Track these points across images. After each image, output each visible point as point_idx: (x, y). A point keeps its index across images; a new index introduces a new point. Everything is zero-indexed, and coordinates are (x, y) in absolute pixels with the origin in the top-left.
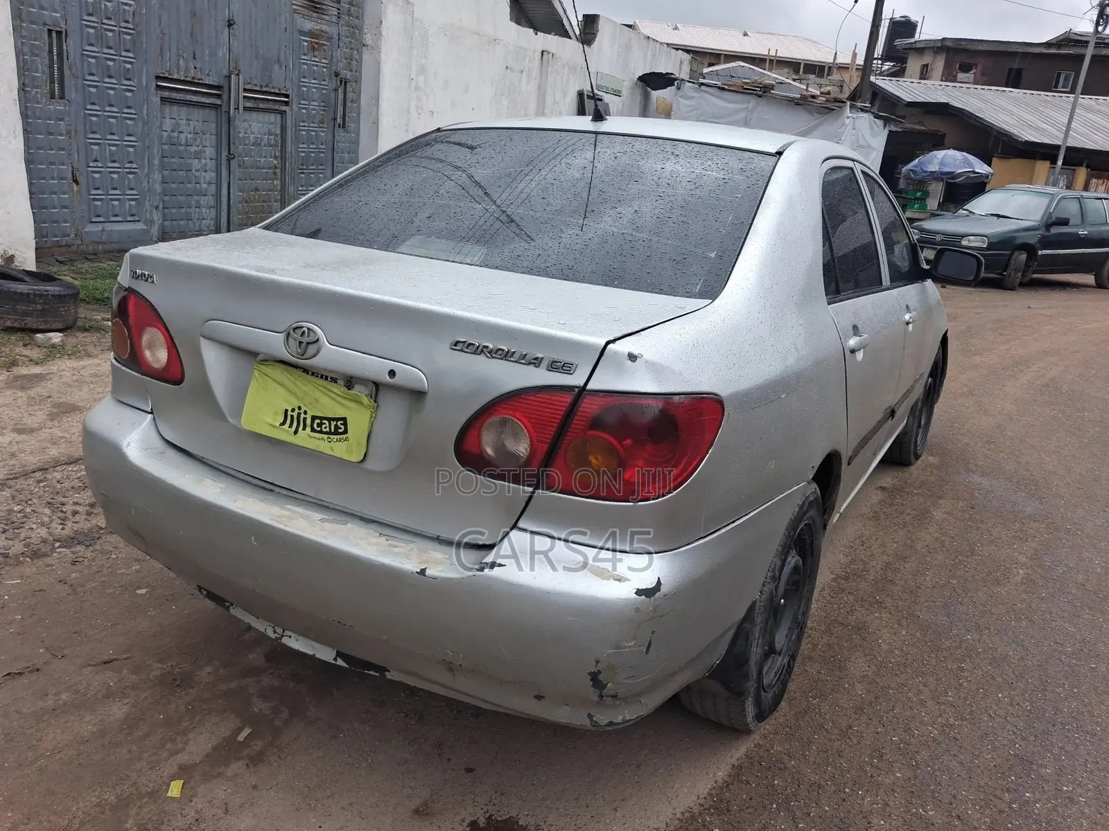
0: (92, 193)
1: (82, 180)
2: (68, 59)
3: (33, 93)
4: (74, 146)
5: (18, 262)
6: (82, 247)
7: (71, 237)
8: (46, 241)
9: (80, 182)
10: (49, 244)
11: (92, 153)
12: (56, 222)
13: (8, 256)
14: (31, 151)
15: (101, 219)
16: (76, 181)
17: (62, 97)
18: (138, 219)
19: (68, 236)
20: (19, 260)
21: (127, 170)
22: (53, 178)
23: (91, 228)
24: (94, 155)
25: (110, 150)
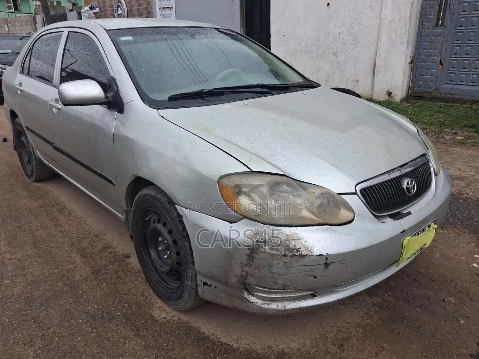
0: (450, 70)
1: (445, 64)
2: (449, 6)
3: (427, 25)
4: (444, 48)
5: (393, 95)
6: (438, 94)
7: (433, 89)
8: (420, 89)
9: (443, 64)
10: (421, 91)
11: (455, 50)
12: (427, 82)
13: (389, 92)
14: (420, 50)
15: (453, 83)
16: (441, 64)
17: (442, 25)
18: (476, 84)
19: (431, 88)
20: (394, 94)
21: (476, 59)
22: (429, 62)
23: (445, 86)
24: (455, 51)
25: (466, 49)
